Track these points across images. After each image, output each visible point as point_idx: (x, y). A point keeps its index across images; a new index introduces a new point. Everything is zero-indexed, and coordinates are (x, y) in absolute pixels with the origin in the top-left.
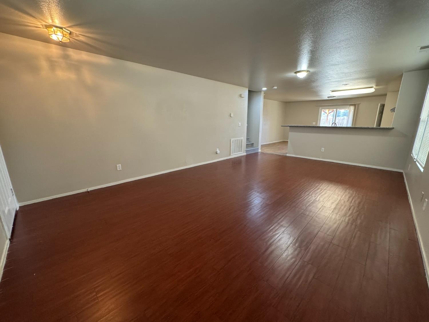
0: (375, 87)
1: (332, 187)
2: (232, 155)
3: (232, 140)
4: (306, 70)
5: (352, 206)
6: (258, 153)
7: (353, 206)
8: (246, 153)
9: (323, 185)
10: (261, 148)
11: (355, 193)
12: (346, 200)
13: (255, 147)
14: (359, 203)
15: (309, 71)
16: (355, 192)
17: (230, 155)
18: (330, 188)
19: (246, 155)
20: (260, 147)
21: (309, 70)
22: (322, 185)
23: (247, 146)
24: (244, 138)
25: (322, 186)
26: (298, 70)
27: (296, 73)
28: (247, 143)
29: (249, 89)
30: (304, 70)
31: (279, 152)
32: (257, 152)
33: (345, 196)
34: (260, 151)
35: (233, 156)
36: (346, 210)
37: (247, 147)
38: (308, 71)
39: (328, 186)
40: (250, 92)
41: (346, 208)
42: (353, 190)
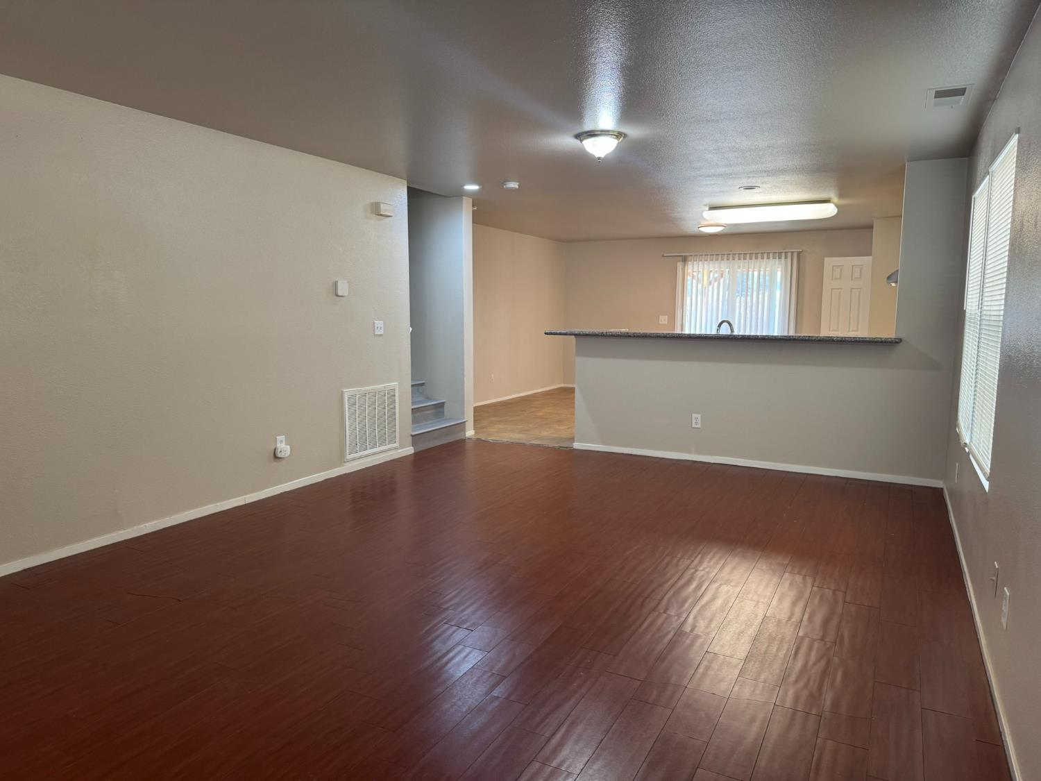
0: (836, 200)
1: (734, 568)
2: (353, 460)
3: (348, 392)
4: (613, 131)
5: (803, 638)
6: (462, 442)
7: (806, 635)
8: (414, 444)
9: (705, 564)
10: (475, 421)
11: (809, 586)
12: (784, 616)
13: (451, 419)
14: (826, 622)
15: (625, 136)
16: (809, 580)
17: (342, 460)
18: (731, 573)
19: (415, 454)
20: (469, 417)
21: (623, 130)
22: (701, 562)
23: (418, 414)
24: (399, 385)
25: (701, 568)
26: (588, 126)
27: (580, 136)
28: (413, 403)
29: (408, 182)
30: (608, 131)
31: (545, 433)
32: (458, 437)
33: (780, 600)
34: (470, 433)
35: (357, 461)
36: (785, 658)
37: (415, 421)
38: (619, 135)
39: (723, 566)
40: (413, 194)
41: (786, 646)
42: (803, 573)
